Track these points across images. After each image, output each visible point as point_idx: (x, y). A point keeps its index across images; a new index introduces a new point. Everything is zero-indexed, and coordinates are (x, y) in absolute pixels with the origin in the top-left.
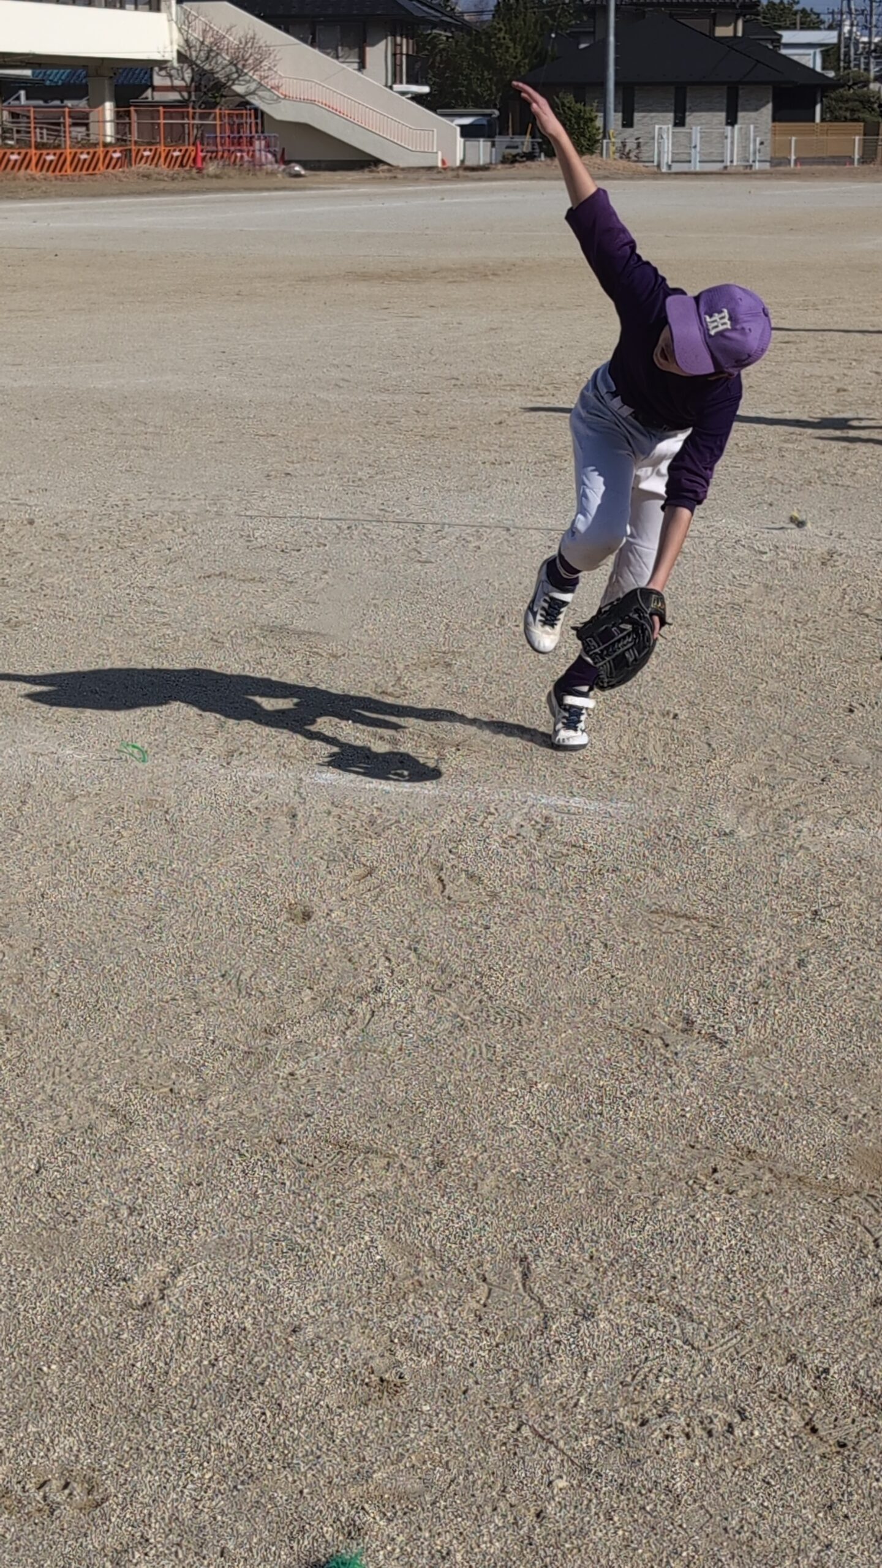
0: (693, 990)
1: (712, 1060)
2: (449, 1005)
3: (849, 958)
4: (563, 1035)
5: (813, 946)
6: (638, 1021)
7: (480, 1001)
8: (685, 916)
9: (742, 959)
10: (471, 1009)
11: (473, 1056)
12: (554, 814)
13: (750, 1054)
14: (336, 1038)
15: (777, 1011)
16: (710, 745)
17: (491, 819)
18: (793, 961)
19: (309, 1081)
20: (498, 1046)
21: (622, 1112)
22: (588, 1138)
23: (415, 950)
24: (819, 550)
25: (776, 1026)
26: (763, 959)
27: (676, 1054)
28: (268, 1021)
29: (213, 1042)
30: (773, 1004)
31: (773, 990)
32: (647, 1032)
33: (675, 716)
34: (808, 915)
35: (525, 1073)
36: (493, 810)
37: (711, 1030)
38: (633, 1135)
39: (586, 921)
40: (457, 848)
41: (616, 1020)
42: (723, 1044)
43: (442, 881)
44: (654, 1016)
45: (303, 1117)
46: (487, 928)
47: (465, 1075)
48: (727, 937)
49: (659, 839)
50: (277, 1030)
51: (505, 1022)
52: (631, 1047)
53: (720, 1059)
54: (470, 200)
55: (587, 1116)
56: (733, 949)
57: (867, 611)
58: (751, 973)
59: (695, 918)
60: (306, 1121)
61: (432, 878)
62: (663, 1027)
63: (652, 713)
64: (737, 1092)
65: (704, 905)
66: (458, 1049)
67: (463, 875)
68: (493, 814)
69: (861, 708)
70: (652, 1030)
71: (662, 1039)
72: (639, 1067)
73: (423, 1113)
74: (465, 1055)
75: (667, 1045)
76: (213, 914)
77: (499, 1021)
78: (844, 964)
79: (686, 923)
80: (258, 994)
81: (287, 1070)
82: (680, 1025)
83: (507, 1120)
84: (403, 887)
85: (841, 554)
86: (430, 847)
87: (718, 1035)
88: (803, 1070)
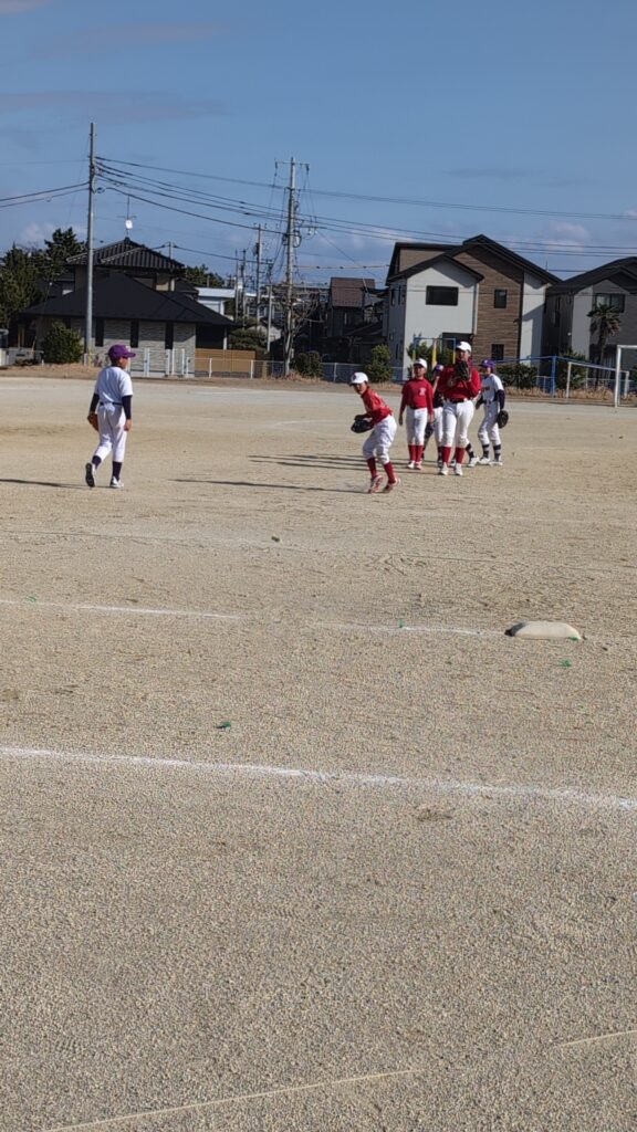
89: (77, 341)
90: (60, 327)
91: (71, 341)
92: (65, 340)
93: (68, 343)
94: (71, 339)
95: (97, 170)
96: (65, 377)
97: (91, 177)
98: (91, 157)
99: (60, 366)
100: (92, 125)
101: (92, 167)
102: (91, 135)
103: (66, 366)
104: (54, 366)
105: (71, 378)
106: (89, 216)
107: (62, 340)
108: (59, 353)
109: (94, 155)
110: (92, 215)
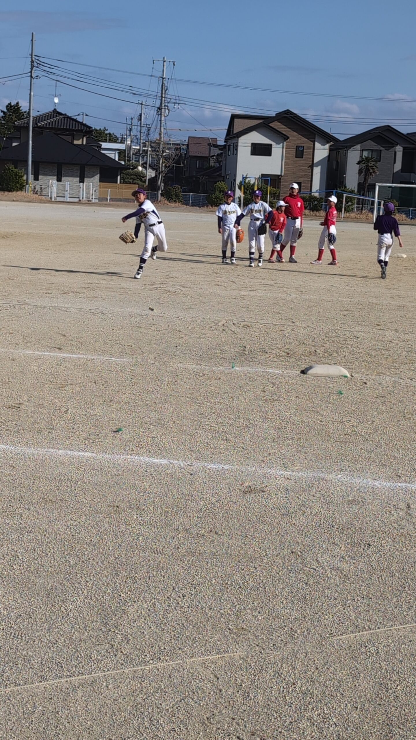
89: (22, 177)
90: (10, 168)
91: (18, 177)
92: (14, 176)
93: (16, 178)
94: (18, 175)
95: (35, 64)
96: (14, 201)
97: (32, 69)
98: (32, 55)
99: (10, 193)
100: (33, 34)
101: (32, 62)
102: (32, 40)
103: (14, 193)
104: (6, 193)
105: (17, 201)
106: (30, 94)
107: (12, 176)
108: (10, 185)
109: (33, 54)
110: (32, 93)
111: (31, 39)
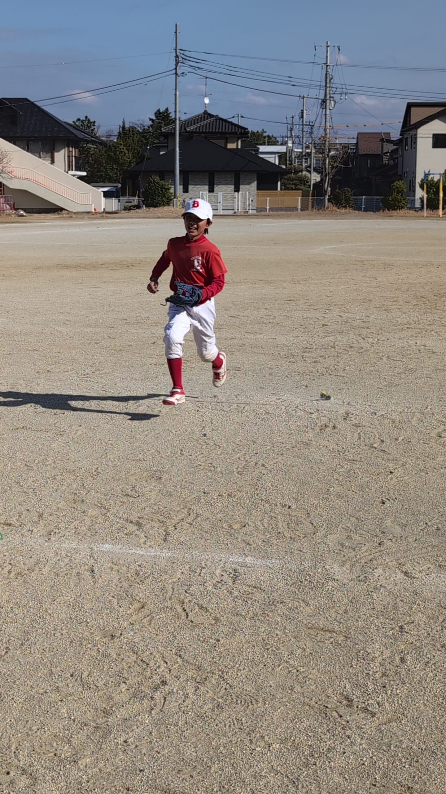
0: (346, 679)
1: (370, 727)
2: (208, 692)
3: (428, 656)
4: (279, 711)
5: (405, 648)
6: (320, 700)
7: (226, 689)
8: (328, 631)
9: (367, 658)
10: (221, 694)
11: (230, 726)
12: (239, 567)
13: (390, 721)
14: (146, 716)
15: (398, 691)
16: (312, 524)
17: (204, 571)
18: (397, 659)
19: (136, 746)
20: (243, 719)
21: (327, 763)
22: (312, 781)
23: (180, 656)
24: (340, 412)
25: (400, 702)
26: (380, 658)
27: (348, 722)
28: (104, 705)
29: (74, 720)
30: (394, 687)
31: (391, 678)
32: (327, 707)
33: (289, 507)
34: (397, 628)
35: (262, 737)
36: (204, 566)
37: (363, 705)
38: (337, 779)
39: (274, 635)
40: (189, 589)
41: (307, 700)
42: (373, 715)
43: (185, 610)
44: (328, 697)
45: (138, 772)
46: (218, 641)
47: (228, 740)
48: (356, 644)
49: (302, 582)
50: (111, 711)
51: (243, 703)
52: (320, 718)
53: (373, 725)
54: (111, 228)
55: (307, 765)
56: (362, 652)
57: (375, 445)
58: (375, 666)
59: (334, 632)
60: (141, 774)
61: (180, 610)
62: (335, 704)
63: (276, 505)
64: (390, 746)
65: (337, 623)
66: (221, 722)
67: (196, 607)
68: (204, 568)
69: (388, 501)
70: (329, 706)
71: (337, 712)
72: (328, 731)
73: (210, 767)
74: (225, 725)
75: (341, 716)
76: (58, 635)
77: (239, 702)
78: (427, 660)
79: (330, 635)
80: (95, 687)
81: (122, 739)
82: (345, 702)
83: (261, 770)
84: (164, 615)
85: (353, 414)
86: (173, 589)
87: (369, 709)
88: (424, 731)
89: (169, 189)
90: (156, 180)
91: (164, 190)
92: (160, 189)
93: (162, 191)
94: (164, 188)
95: (181, 59)
96: (159, 217)
97: (176, 66)
98: (176, 50)
99: (156, 209)
101: (177, 56)
103: (161, 209)
104: (152, 209)
105: (163, 217)
106: (176, 95)
107: (158, 189)
108: (156, 200)
109: (178, 48)
110: (178, 93)
111: (175, 31)
